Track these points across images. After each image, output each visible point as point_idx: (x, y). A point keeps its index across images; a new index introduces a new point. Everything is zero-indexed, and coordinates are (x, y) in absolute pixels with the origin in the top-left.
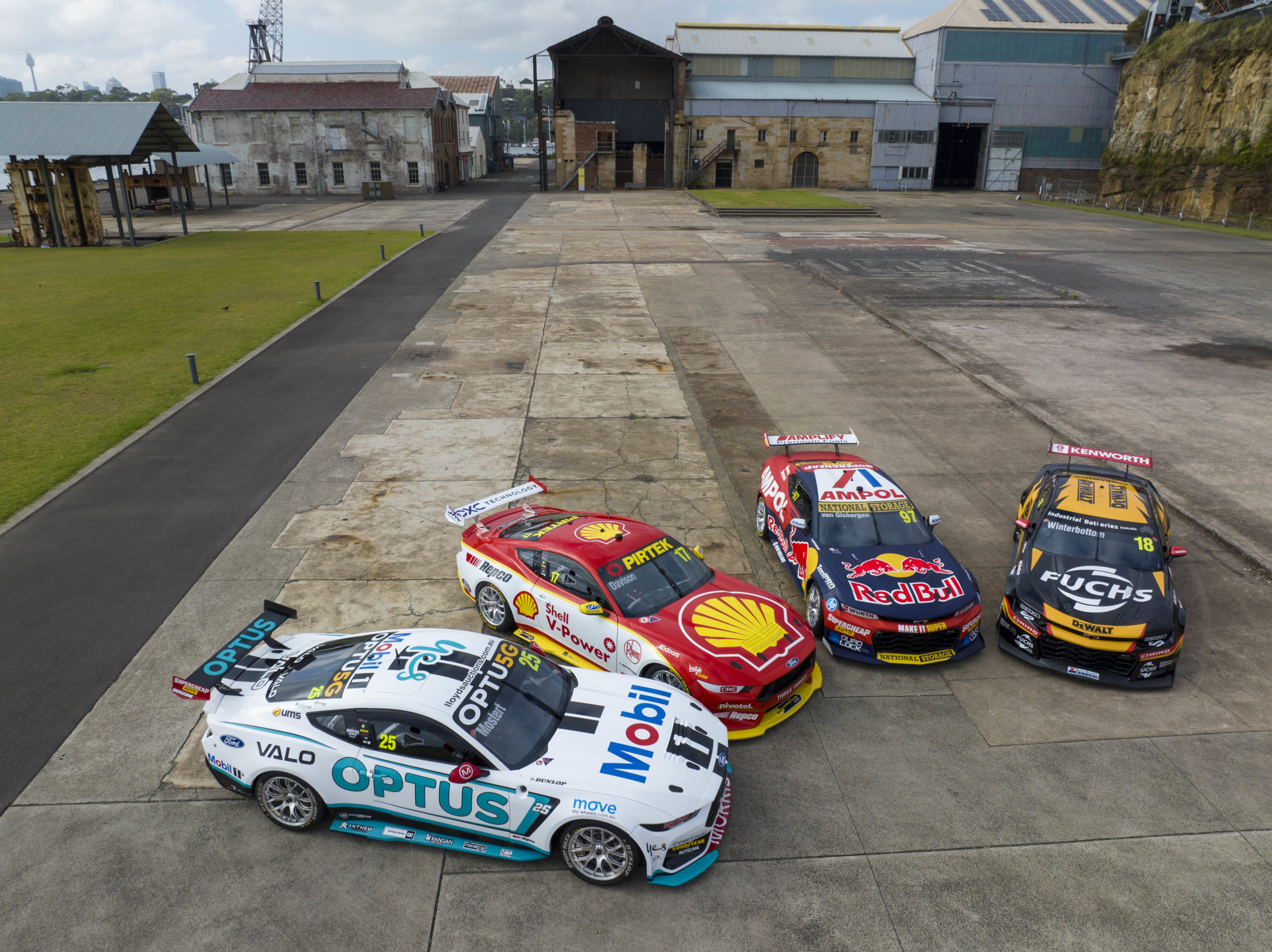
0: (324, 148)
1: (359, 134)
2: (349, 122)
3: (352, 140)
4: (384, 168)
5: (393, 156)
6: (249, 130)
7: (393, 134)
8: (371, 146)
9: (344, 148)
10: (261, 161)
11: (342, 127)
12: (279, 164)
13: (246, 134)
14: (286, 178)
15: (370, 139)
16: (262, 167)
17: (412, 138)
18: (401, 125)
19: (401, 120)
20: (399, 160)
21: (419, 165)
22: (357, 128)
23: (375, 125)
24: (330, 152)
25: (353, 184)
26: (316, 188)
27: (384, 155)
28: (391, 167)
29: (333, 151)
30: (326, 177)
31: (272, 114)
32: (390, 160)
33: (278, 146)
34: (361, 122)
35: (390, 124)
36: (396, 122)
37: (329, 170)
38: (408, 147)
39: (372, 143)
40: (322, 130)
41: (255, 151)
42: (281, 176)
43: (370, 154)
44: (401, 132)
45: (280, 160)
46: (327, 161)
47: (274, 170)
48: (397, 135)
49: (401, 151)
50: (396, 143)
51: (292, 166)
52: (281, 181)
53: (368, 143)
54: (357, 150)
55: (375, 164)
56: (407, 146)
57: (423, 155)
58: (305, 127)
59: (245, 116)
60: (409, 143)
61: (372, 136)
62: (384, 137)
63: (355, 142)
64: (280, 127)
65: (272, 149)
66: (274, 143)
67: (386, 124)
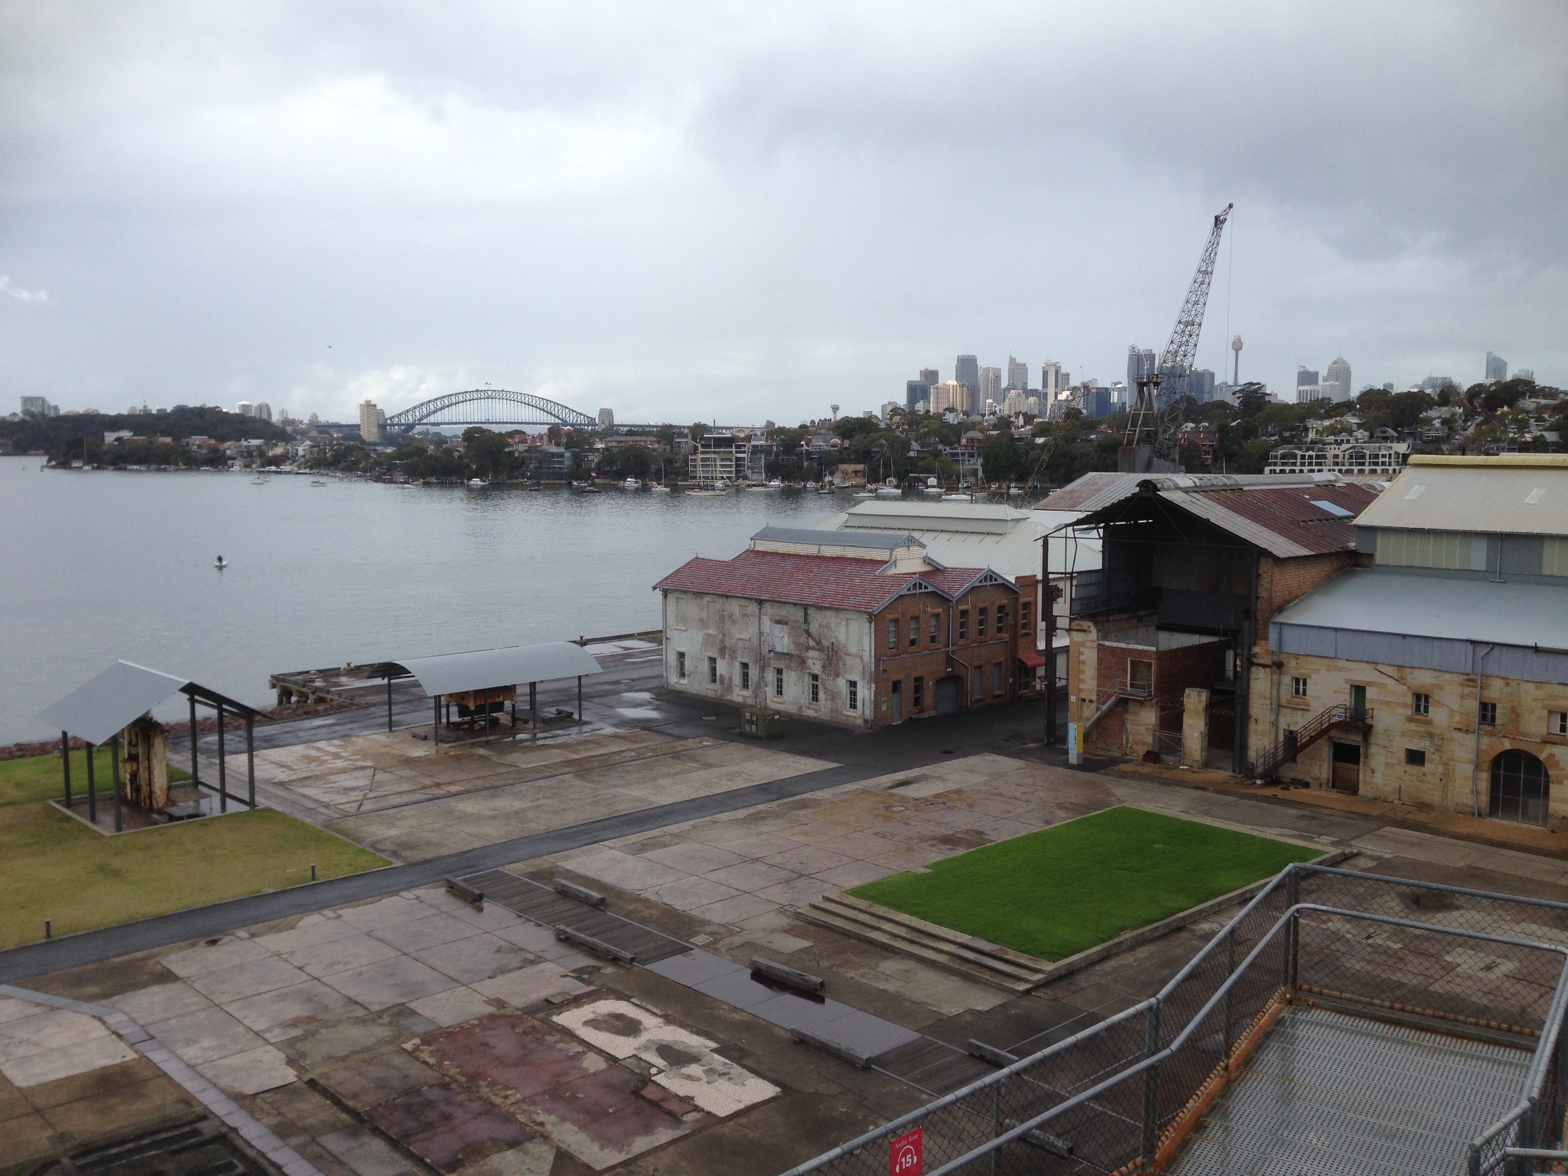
0: (768, 648)
1: (801, 634)
2: (792, 618)
3: (794, 642)
4: (823, 684)
5: (832, 669)
6: (704, 615)
7: (833, 640)
8: (811, 653)
9: (786, 651)
10: (711, 655)
11: (786, 623)
12: (725, 661)
13: (701, 620)
14: (731, 679)
15: (812, 643)
16: (713, 660)
17: (853, 649)
18: (843, 629)
19: (844, 623)
20: (838, 675)
21: (858, 685)
22: (800, 628)
23: (817, 625)
24: (772, 654)
25: (791, 700)
26: (756, 697)
27: (824, 667)
28: (829, 684)
29: (776, 653)
30: (766, 686)
31: (725, 599)
32: (829, 675)
33: (727, 638)
34: (803, 620)
35: (832, 626)
36: (838, 625)
37: (770, 676)
38: (849, 661)
39: (812, 648)
40: (766, 624)
41: (708, 641)
42: (727, 676)
43: (810, 662)
44: (842, 638)
45: (727, 656)
46: (769, 666)
47: (722, 667)
48: (838, 641)
49: (841, 664)
50: (837, 652)
51: (737, 666)
52: (726, 682)
53: (808, 648)
54: (799, 656)
55: (815, 677)
56: (847, 657)
57: (864, 673)
58: (752, 618)
59: (702, 599)
60: (849, 655)
61: (814, 639)
62: (825, 643)
63: (797, 645)
64: (730, 616)
65: (722, 642)
66: (724, 635)
67: (828, 626)
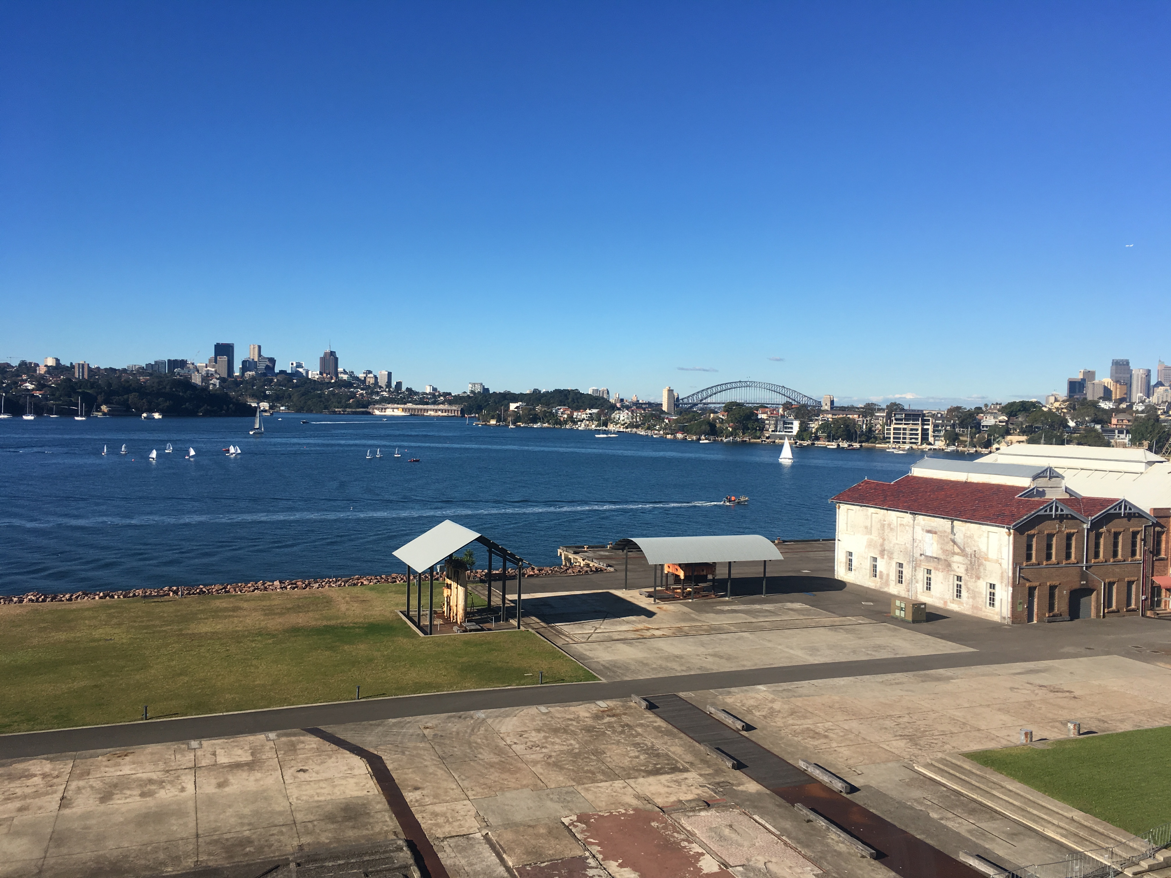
0: (919, 552)
1: (948, 543)
2: (940, 529)
3: (941, 549)
4: (966, 584)
5: (974, 572)
7: (976, 548)
8: (957, 558)
9: (935, 555)
10: (873, 555)
11: (935, 533)
12: (884, 560)
13: (866, 527)
14: (888, 575)
15: (957, 550)
16: (875, 559)
17: (993, 557)
18: (985, 540)
19: (985, 533)
20: (979, 578)
21: (997, 587)
22: (947, 537)
23: (961, 536)
24: (923, 557)
25: (938, 595)
26: (908, 591)
27: (967, 570)
28: (971, 585)
29: (927, 556)
30: (917, 582)
31: (886, 511)
32: (971, 578)
33: (886, 542)
34: (950, 531)
35: (975, 537)
36: (980, 536)
37: (921, 575)
39: (958, 554)
40: (919, 534)
41: (870, 544)
42: (885, 572)
43: (955, 566)
44: (983, 547)
45: (886, 557)
46: (920, 567)
47: (881, 565)
48: (979, 549)
49: (981, 569)
50: (978, 558)
51: (894, 565)
52: (884, 577)
53: (954, 553)
54: (945, 560)
55: (959, 578)
56: (988, 564)
57: (1002, 577)
58: (908, 528)
59: (867, 510)
60: (989, 561)
61: (959, 547)
62: (969, 550)
63: (944, 551)
64: (889, 525)
65: (882, 545)
66: (884, 540)
67: (971, 537)
